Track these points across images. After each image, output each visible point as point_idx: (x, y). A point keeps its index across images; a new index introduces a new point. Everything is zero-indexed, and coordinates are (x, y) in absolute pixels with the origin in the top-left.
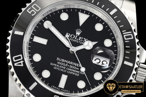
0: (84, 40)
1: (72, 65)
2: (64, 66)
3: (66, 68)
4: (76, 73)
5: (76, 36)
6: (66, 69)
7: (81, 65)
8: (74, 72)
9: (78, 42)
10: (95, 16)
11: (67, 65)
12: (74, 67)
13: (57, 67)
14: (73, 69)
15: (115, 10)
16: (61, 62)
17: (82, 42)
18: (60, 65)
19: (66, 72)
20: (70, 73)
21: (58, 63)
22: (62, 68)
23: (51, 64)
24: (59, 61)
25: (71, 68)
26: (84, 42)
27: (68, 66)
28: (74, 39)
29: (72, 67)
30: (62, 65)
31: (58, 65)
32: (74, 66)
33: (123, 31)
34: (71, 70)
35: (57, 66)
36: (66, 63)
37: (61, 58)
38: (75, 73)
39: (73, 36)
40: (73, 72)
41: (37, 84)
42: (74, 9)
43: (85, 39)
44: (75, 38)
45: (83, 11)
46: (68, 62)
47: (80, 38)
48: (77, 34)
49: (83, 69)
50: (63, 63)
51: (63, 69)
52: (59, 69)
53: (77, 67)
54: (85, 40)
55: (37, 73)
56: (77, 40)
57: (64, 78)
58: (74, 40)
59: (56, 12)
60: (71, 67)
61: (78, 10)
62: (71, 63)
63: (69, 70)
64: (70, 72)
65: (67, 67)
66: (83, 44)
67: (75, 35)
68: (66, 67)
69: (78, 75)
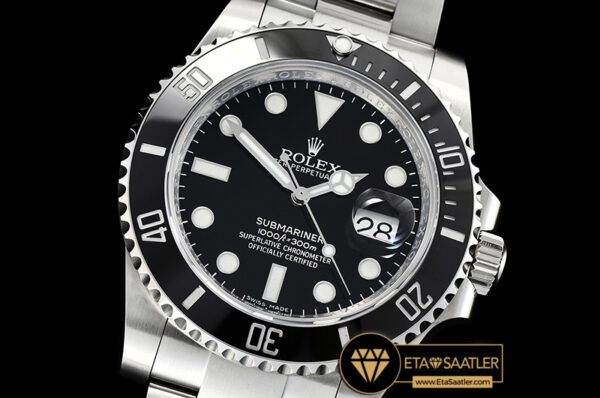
0: (329, 167)
1: (298, 238)
2: (276, 241)
3: (281, 247)
4: (311, 259)
5: (309, 158)
6: (281, 250)
7: (322, 238)
8: (304, 258)
9: (315, 173)
10: (361, 101)
11: (284, 237)
12: (303, 244)
13: (258, 243)
14: (302, 248)
15: (414, 87)
16: (268, 229)
17: (326, 173)
18: (265, 238)
19: (283, 256)
20: (293, 259)
21: (260, 231)
22: (270, 247)
23: (242, 235)
24: (262, 227)
25: (296, 247)
26: (330, 174)
27: (289, 240)
28: (303, 165)
29: (300, 243)
30: (272, 239)
31: (261, 236)
32: (305, 240)
33: (436, 145)
34: (295, 251)
35: (259, 239)
36: (281, 232)
37: (269, 218)
38: (308, 259)
39: (299, 158)
40: (302, 256)
41: (204, 292)
42: (301, 83)
43: (332, 165)
44: (305, 162)
45: (325, 88)
46: (287, 230)
47: (319, 164)
48: (310, 151)
49: (329, 251)
50: (274, 231)
51: (273, 248)
52: (262, 249)
53: (312, 243)
54: (334, 169)
55: (203, 261)
56: (311, 168)
57: (277, 275)
58: (303, 169)
59: (253, 90)
60: (296, 242)
61: (314, 85)
62: (297, 232)
63: (289, 252)
65: (286, 243)
66: (326, 181)
67: (306, 154)
68: (283, 243)
69: (315, 265)
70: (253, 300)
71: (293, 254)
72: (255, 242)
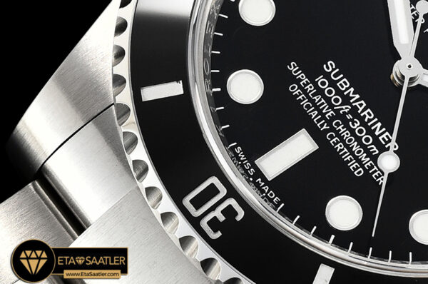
1: (363, 124)
2: (331, 106)
3: (333, 118)
4: (359, 161)
6: (329, 122)
7: (393, 145)
8: (352, 153)
11: (346, 108)
12: (364, 136)
13: (305, 92)
14: (358, 139)
16: (333, 84)
18: (320, 92)
19: (326, 131)
20: (335, 144)
21: (320, 79)
22: (317, 108)
23: (293, 67)
24: (327, 76)
25: (352, 132)
27: (349, 117)
29: (361, 131)
30: (328, 100)
31: (316, 86)
32: (370, 132)
34: (347, 135)
35: (310, 88)
36: (346, 100)
37: (344, 70)
38: (356, 158)
40: (350, 149)
41: (182, 92)
46: (357, 104)
49: (389, 162)
50: (339, 92)
51: (320, 112)
52: (305, 103)
53: (376, 141)
55: (214, 62)
60: (357, 126)
62: (368, 114)
63: (337, 133)
64: (338, 143)
65: (342, 117)
68: (338, 115)
69: (359, 173)
70: (242, 157)
71: (342, 139)
72: (302, 87)
